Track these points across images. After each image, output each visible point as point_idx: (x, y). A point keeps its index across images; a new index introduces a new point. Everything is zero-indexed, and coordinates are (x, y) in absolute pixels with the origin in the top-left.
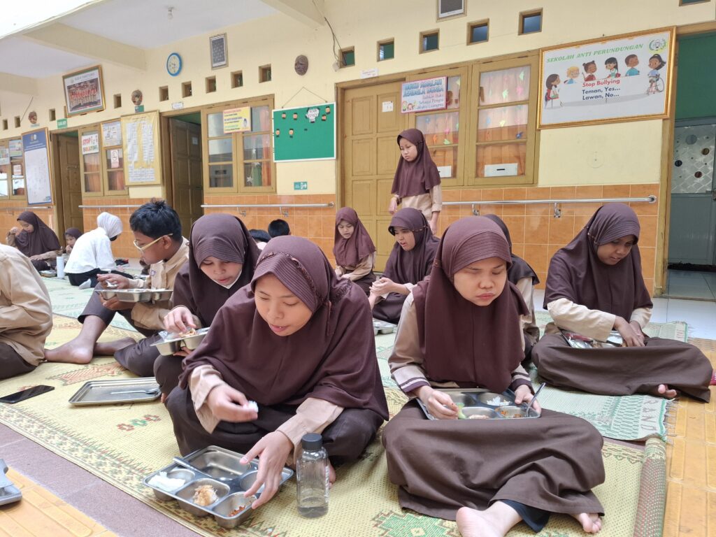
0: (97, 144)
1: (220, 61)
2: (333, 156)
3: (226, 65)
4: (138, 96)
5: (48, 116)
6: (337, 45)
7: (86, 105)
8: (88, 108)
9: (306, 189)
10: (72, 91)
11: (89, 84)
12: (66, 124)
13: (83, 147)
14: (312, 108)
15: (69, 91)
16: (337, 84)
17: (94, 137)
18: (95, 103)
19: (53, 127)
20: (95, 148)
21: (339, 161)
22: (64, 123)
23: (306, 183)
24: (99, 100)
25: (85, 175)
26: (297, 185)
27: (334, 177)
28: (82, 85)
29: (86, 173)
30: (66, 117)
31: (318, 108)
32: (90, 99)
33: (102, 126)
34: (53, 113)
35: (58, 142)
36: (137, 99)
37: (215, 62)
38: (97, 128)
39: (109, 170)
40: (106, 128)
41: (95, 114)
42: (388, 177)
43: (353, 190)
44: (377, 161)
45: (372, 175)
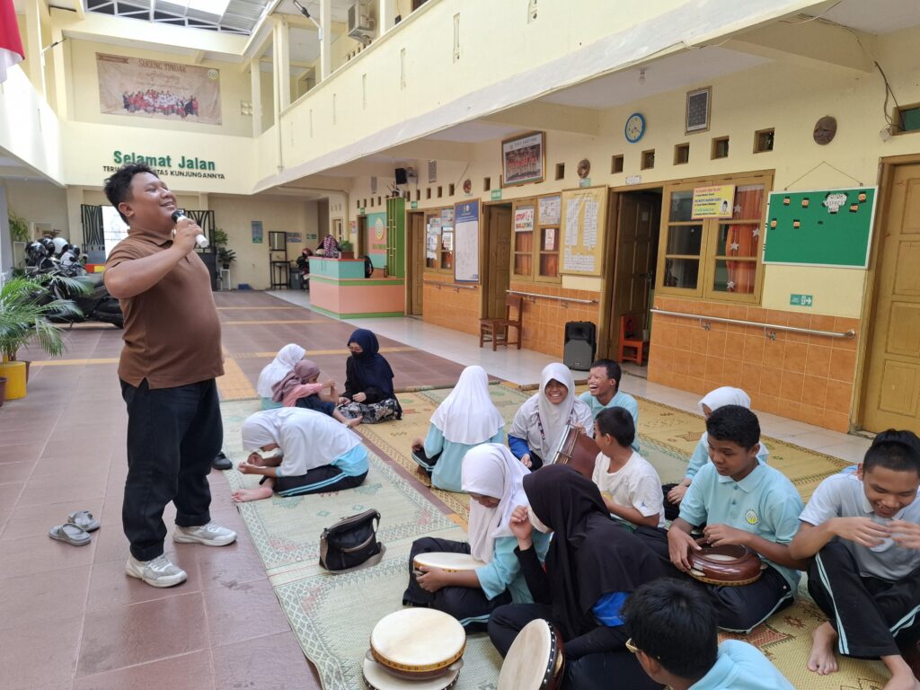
0: (531, 220)
1: (698, 124)
2: (863, 265)
3: (707, 129)
4: (585, 168)
5: (482, 184)
6: (891, 100)
7: (523, 175)
8: (526, 178)
9: (810, 305)
10: (510, 158)
11: (530, 151)
12: (500, 197)
13: (516, 222)
14: (835, 193)
15: (507, 159)
16: (883, 158)
17: (530, 212)
18: (535, 173)
19: (487, 198)
20: (529, 225)
21: (872, 273)
22: (499, 194)
23: (811, 297)
24: (539, 170)
25: (516, 255)
26: (796, 299)
27: (861, 294)
28: (522, 151)
29: (517, 253)
30: (501, 187)
31: (846, 193)
32: (529, 169)
33: (540, 201)
34: (488, 181)
35: (490, 214)
36: (584, 171)
37: (690, 125)
38: (534, 202)
39: (542, 252)
40: (544, 203)
41: (532, 186)
43: (892, 316)
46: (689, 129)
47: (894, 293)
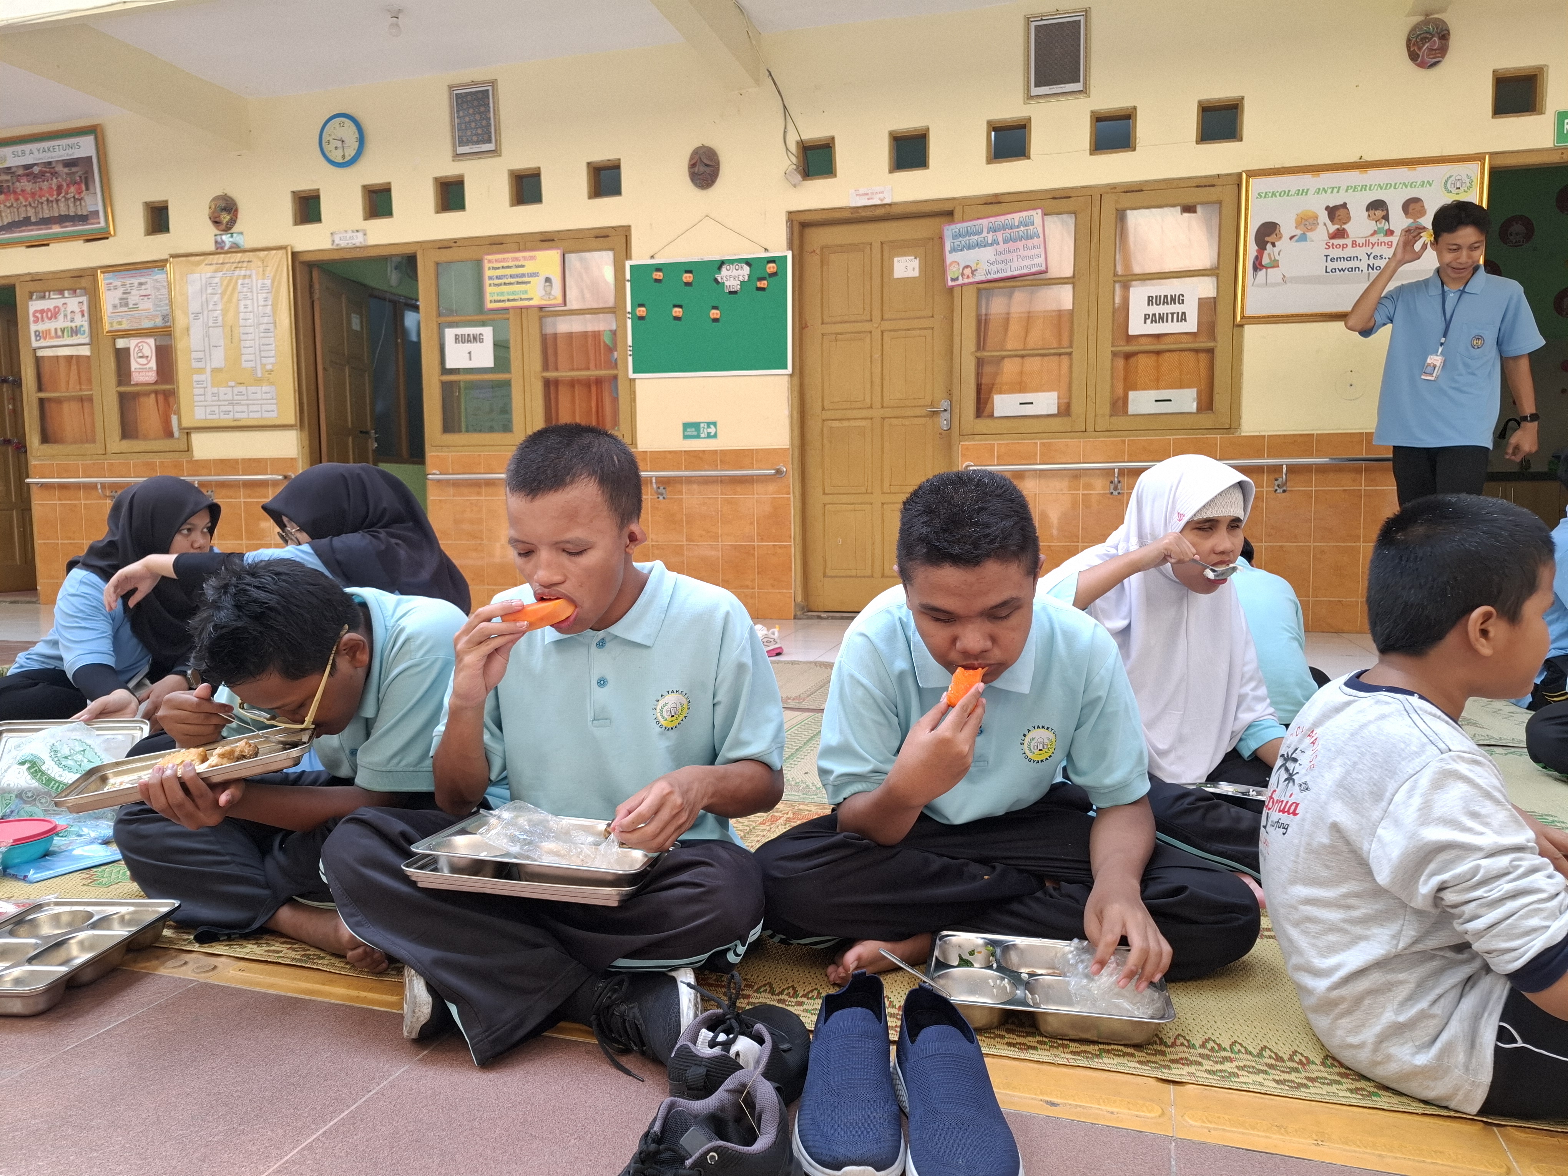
0: (83, 322)
1: (478, 142)
2: (786, 368)
3: (496, 152)
4: (225, 211)
6: (792, 131)
7: (45, 222)
8: (56, 229)
9: (715, 436)
11: (59, 168)
13: (33, 328)
14: (732, 262)
16: (790, 213)
17: (74, 304)
18: (84, 219)
20: (75, 332)
21: (796, 380)
23: (715, 424)
24: (95, 213)
25: (42, 401)
26: (691, 429)
27: (786, 412)
28: (36, 170)
29: (42, 395)
31: (748, 262)
32: (63, 209)
33: (104, 279)
36: (225, 218)
37: (462, 143)
38: (84, 282)
39: (122, 389)
40: (118, 283)
41: (79, 245)
42: (909, 412)
43: (825, 441)
44: (882, 379)
45: (871, 407)
46: (461, 150)
47: (823, 408)
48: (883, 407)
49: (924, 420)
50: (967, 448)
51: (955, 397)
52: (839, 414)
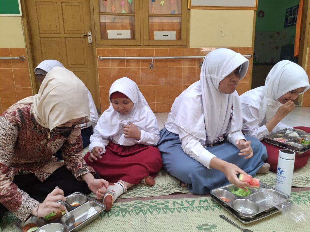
2: (19, 14)
21: (25, 19)
42: (76, 36)
43: (42, 46)
44: (64, 22)
45: (60, 33)
47: (40, 33)
48: (65, 33)
49: (82, 39)
50: (99, 50)
51: (93, 30)
52: (47, 35)
